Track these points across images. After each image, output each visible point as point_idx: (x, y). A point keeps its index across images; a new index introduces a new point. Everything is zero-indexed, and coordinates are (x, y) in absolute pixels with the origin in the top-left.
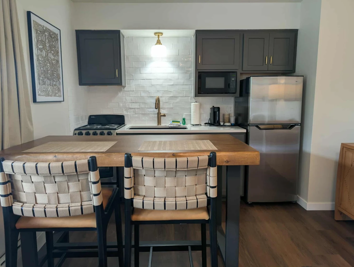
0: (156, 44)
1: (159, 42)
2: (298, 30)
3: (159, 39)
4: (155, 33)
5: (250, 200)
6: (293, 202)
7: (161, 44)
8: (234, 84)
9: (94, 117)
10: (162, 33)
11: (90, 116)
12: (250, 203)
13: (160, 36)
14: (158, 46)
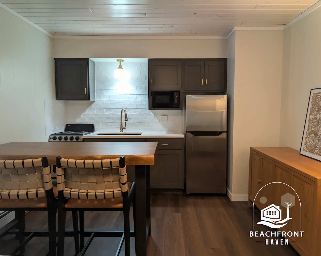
0: (118, 68)
1: (120, 67)
2: (228, 59)
3: (121, 64)
4: (117, 60)
5: (188, 192)
6: (223, 194)
7: (122, 68)
8: (177, 100)
9: (70, 126)
10: (123, 60)
11: (67, 125)
12: (188, 194)
13: (121, 62)
14: (120, 69)
